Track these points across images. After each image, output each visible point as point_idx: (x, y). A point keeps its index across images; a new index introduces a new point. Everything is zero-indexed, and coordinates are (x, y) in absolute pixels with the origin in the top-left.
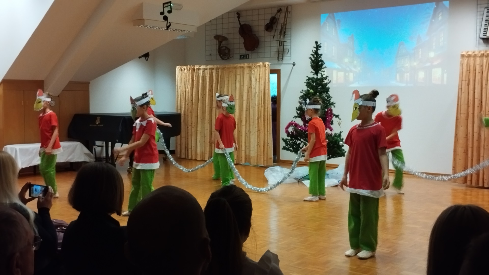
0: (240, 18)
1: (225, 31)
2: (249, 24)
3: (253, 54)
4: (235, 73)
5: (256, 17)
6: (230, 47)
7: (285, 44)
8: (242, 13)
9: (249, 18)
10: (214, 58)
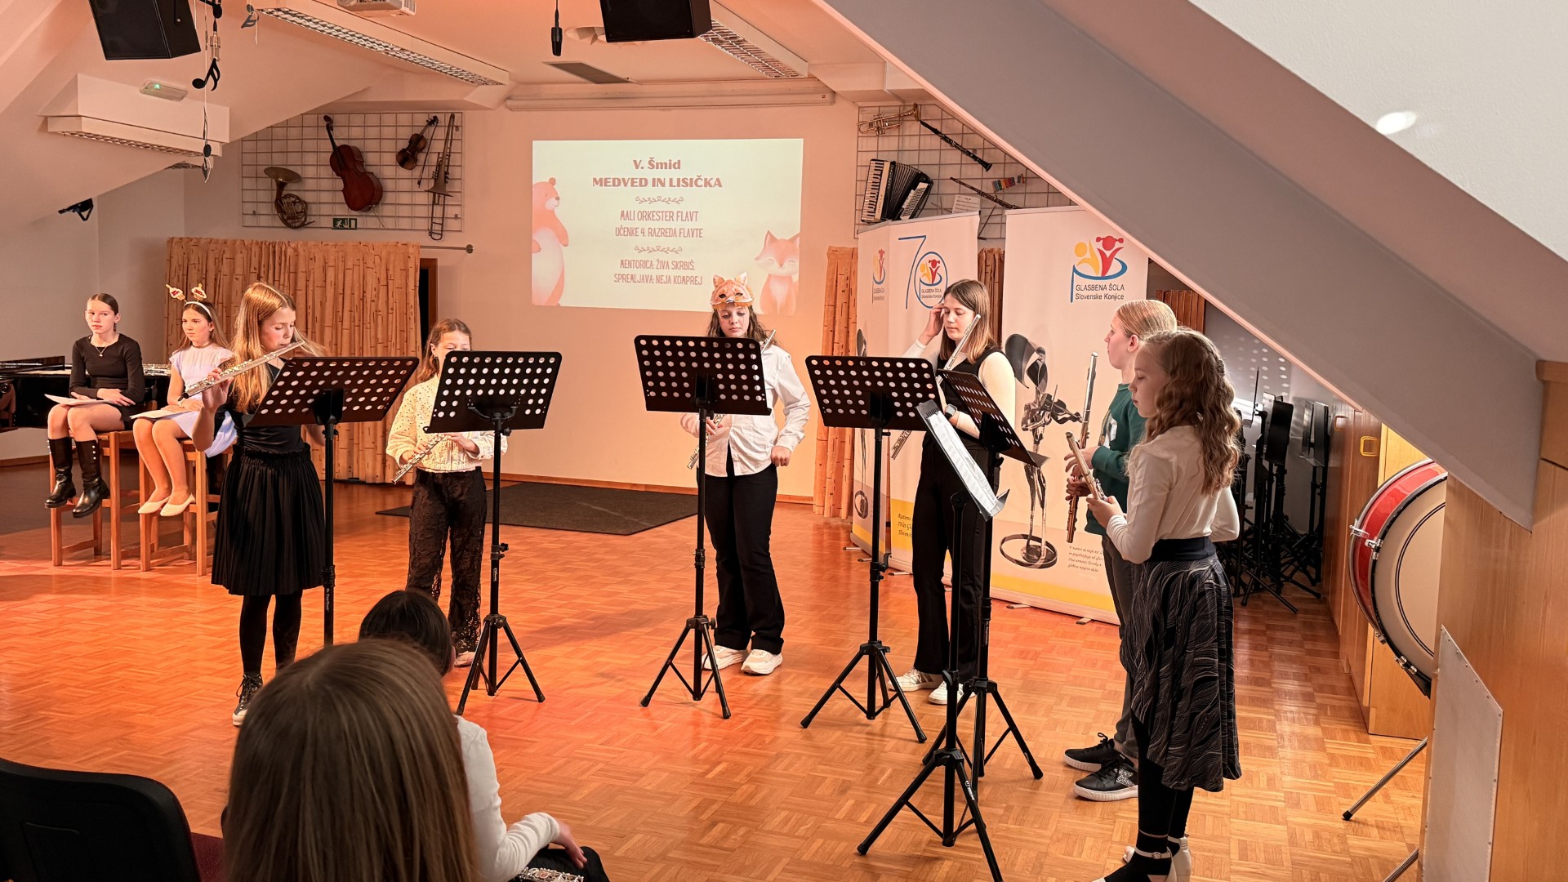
0: (332, 130)
1: (293, 159)
2: (356, 145)
3: (369, 219)
4: (322, 263)
5: (373, 132)
6: (308, 197)
7: (449, 200)
8: (338, 119)
9: (356, 132)
10: (264, 221)
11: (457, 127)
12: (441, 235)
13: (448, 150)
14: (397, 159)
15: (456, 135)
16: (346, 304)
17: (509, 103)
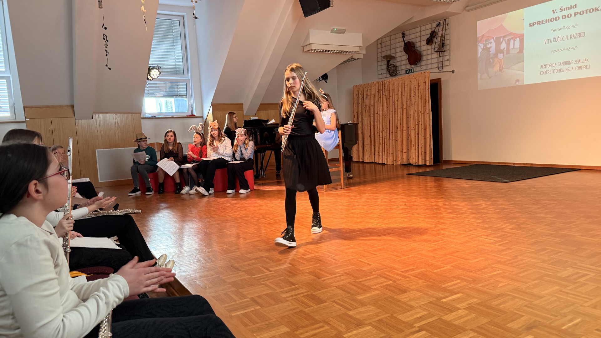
0: (404, 37)
1: (393, 51)
2: (413, 41)
3: (417, 68)
4: (397, 86)
5: (418, 35)
6: (398, 64)
7: (445, 54)
8: (407, 33)
9: (413, 36)
10: (384, 76)
11: (447, 24)
12: (442, 68)
13: (444, 34)
14: (426, 43)
15: (447, 27)
16: (405, 99)
17: (467, 8)
